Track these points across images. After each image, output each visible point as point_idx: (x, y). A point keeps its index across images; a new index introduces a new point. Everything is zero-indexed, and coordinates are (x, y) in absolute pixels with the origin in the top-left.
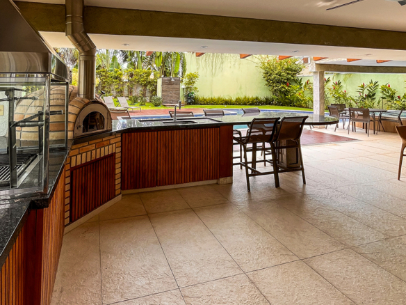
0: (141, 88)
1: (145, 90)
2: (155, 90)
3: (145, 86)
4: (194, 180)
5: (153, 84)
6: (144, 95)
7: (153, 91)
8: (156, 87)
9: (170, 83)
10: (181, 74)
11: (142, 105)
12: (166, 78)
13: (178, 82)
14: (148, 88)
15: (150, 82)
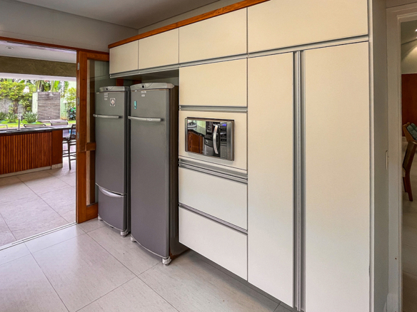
0: (11, 104)
1: (16, 106)
2: (30, 106)
3: (17, 100)
4: (31, 168)
5: (28, 99)
6: (15, 111)
7: (27, 106)
8: (31, 102)
9: (48, 98)
10: (62, 88)
11: (11, 122)
12: (44, 93)
13: (58, 97)
14: (20, 103)
15: (23, 97)
